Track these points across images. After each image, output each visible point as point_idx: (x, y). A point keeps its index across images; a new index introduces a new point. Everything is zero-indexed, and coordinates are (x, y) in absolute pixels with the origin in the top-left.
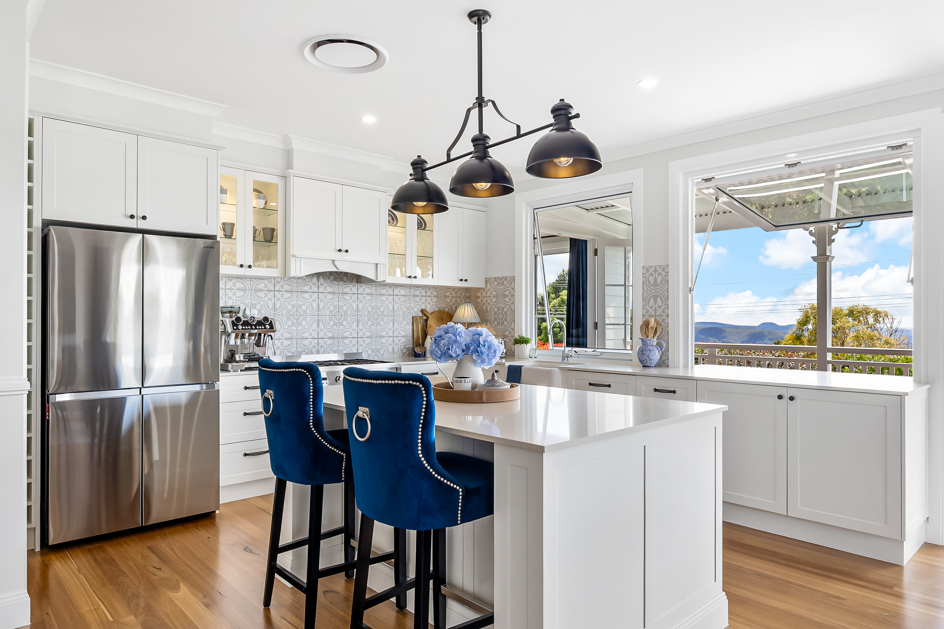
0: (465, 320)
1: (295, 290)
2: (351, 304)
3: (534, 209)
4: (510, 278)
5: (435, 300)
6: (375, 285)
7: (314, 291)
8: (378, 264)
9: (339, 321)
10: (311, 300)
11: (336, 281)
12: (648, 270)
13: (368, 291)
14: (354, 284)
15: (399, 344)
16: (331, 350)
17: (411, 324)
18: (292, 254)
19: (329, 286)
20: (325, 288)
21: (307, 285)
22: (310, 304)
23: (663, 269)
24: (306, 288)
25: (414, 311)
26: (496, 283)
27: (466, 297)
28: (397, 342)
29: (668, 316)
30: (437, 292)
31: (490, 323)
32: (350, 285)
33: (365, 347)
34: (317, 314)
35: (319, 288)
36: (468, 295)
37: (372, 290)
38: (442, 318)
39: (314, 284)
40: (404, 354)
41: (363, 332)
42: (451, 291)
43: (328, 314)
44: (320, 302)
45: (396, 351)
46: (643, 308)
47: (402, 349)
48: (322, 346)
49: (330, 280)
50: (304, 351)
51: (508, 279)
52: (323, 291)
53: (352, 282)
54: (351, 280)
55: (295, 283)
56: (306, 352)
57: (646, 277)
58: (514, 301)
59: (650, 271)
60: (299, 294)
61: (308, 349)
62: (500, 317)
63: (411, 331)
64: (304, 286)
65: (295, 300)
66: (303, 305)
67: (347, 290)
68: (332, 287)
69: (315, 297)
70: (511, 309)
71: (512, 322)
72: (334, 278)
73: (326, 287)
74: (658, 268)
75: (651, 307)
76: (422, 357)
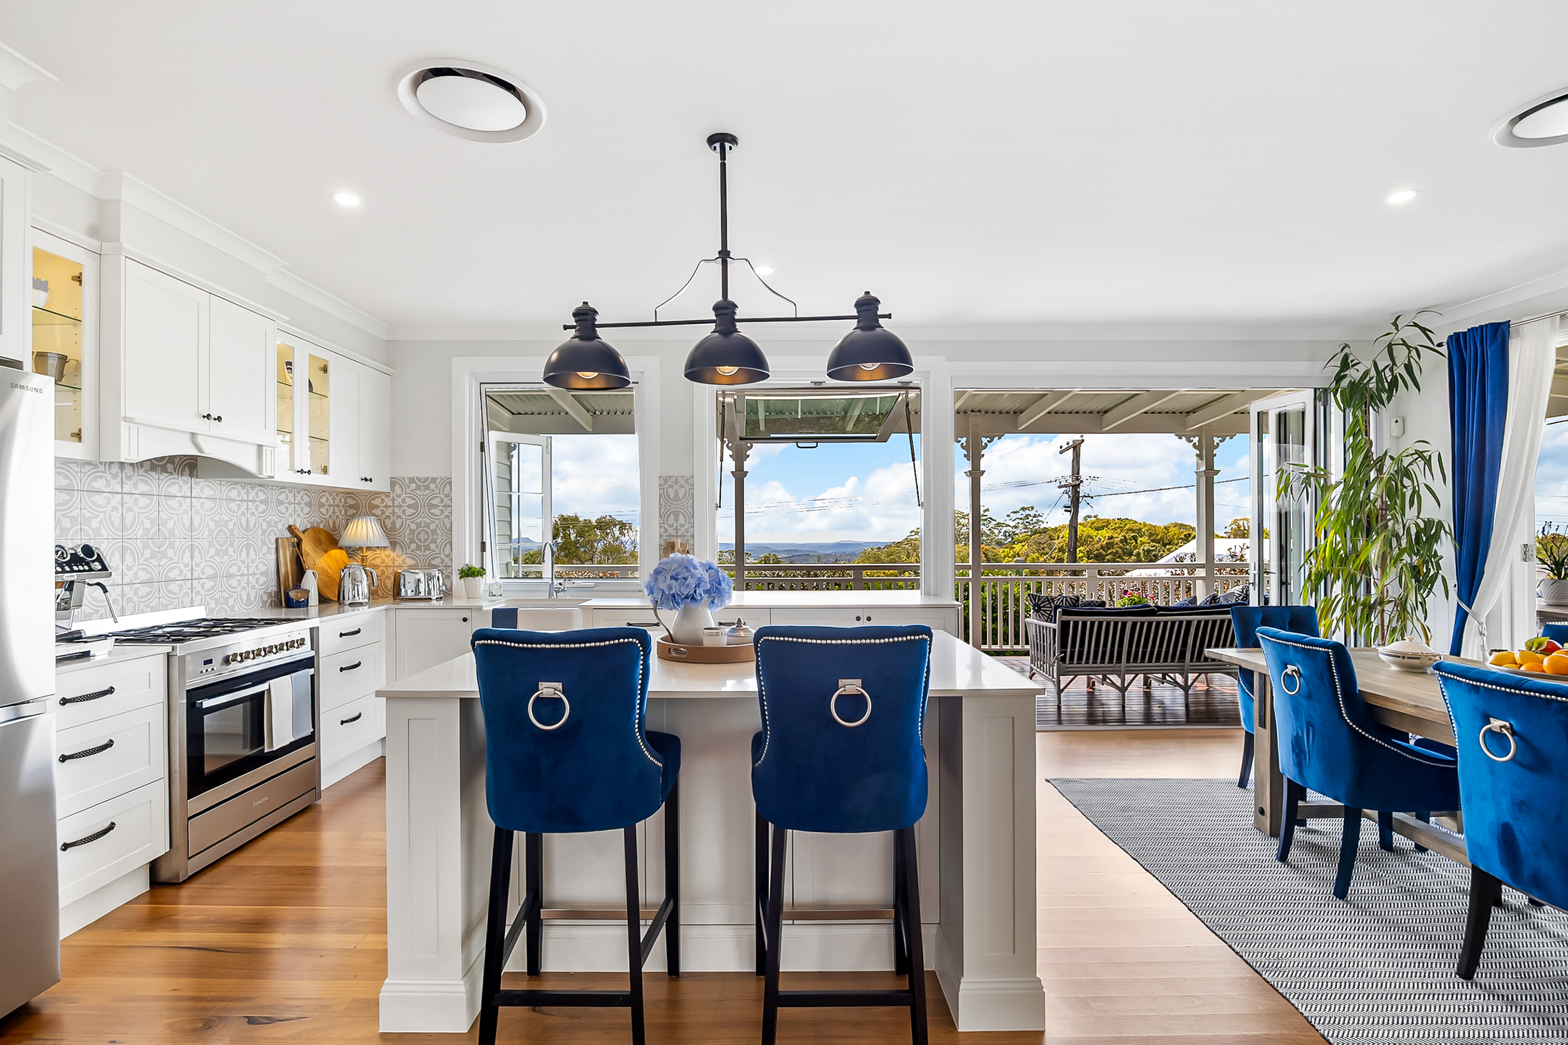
0: (370, 542)
1: (78, 488)
2: (181, 516)
3: (481, 383)
4: (442, 480)
5: (307, 509)
6: (219, 483)
7: (115, 490)
8: (262, 446)
9: (160, 550)
10: (109, 508)
11: (155, 472)
12: (666, 481)
13: (208, 492)
14: (185, 478)
15: (257, 587)
16: (147, 606)
17: (273, 551)
18: (123, 415)
19: (142, 481)
20: (135, 485)
21: (101, 477)
22: (107, 516)
23: (687, 481)
24: (99, 484)
25: (278, 529)
26: (413, 486)
27: (348, 507)
28: (254, 583)
29: (693, 536)
30: (309, 497)
31: (401, 546)
32: (178, 479)
33: (205, 595)
34: (119, 536)
35: (124, 485)
36: (351, 502)
37: (214, 491)
38: (320, 540)
39: (115, 476)
40: (264, 603)
41: (200, 568)
42: (327, 495)
43: (141, 536)
44: (127, 513)
45: (252, 600)
46: (660, 527)
47: (262, 595)
48: (130, 600)
49: (143, 469)
50: (97, 612)
51: (438, 481)
52: (131, 490)
53: (182, 475)
54: (180, 470)
55: (76, 473)
56: (100, 613)
57: (664, 489)
58: (449, 514)
59: (669, 483)
60: (86, 495)
61: (104, 608)
62: (422, 538)
63: (273, 563)
64: (95, 479)
65: (76, 508)
66: (93, 518)
67: (174, 490)
68: (147, 483)
69: (117, 503)
70: (445, 526)
71: (446, 545)
72: (151, 466)
73: (137, 482)
74: (680, 479)
75: (671, 526)
76: (304, 607)
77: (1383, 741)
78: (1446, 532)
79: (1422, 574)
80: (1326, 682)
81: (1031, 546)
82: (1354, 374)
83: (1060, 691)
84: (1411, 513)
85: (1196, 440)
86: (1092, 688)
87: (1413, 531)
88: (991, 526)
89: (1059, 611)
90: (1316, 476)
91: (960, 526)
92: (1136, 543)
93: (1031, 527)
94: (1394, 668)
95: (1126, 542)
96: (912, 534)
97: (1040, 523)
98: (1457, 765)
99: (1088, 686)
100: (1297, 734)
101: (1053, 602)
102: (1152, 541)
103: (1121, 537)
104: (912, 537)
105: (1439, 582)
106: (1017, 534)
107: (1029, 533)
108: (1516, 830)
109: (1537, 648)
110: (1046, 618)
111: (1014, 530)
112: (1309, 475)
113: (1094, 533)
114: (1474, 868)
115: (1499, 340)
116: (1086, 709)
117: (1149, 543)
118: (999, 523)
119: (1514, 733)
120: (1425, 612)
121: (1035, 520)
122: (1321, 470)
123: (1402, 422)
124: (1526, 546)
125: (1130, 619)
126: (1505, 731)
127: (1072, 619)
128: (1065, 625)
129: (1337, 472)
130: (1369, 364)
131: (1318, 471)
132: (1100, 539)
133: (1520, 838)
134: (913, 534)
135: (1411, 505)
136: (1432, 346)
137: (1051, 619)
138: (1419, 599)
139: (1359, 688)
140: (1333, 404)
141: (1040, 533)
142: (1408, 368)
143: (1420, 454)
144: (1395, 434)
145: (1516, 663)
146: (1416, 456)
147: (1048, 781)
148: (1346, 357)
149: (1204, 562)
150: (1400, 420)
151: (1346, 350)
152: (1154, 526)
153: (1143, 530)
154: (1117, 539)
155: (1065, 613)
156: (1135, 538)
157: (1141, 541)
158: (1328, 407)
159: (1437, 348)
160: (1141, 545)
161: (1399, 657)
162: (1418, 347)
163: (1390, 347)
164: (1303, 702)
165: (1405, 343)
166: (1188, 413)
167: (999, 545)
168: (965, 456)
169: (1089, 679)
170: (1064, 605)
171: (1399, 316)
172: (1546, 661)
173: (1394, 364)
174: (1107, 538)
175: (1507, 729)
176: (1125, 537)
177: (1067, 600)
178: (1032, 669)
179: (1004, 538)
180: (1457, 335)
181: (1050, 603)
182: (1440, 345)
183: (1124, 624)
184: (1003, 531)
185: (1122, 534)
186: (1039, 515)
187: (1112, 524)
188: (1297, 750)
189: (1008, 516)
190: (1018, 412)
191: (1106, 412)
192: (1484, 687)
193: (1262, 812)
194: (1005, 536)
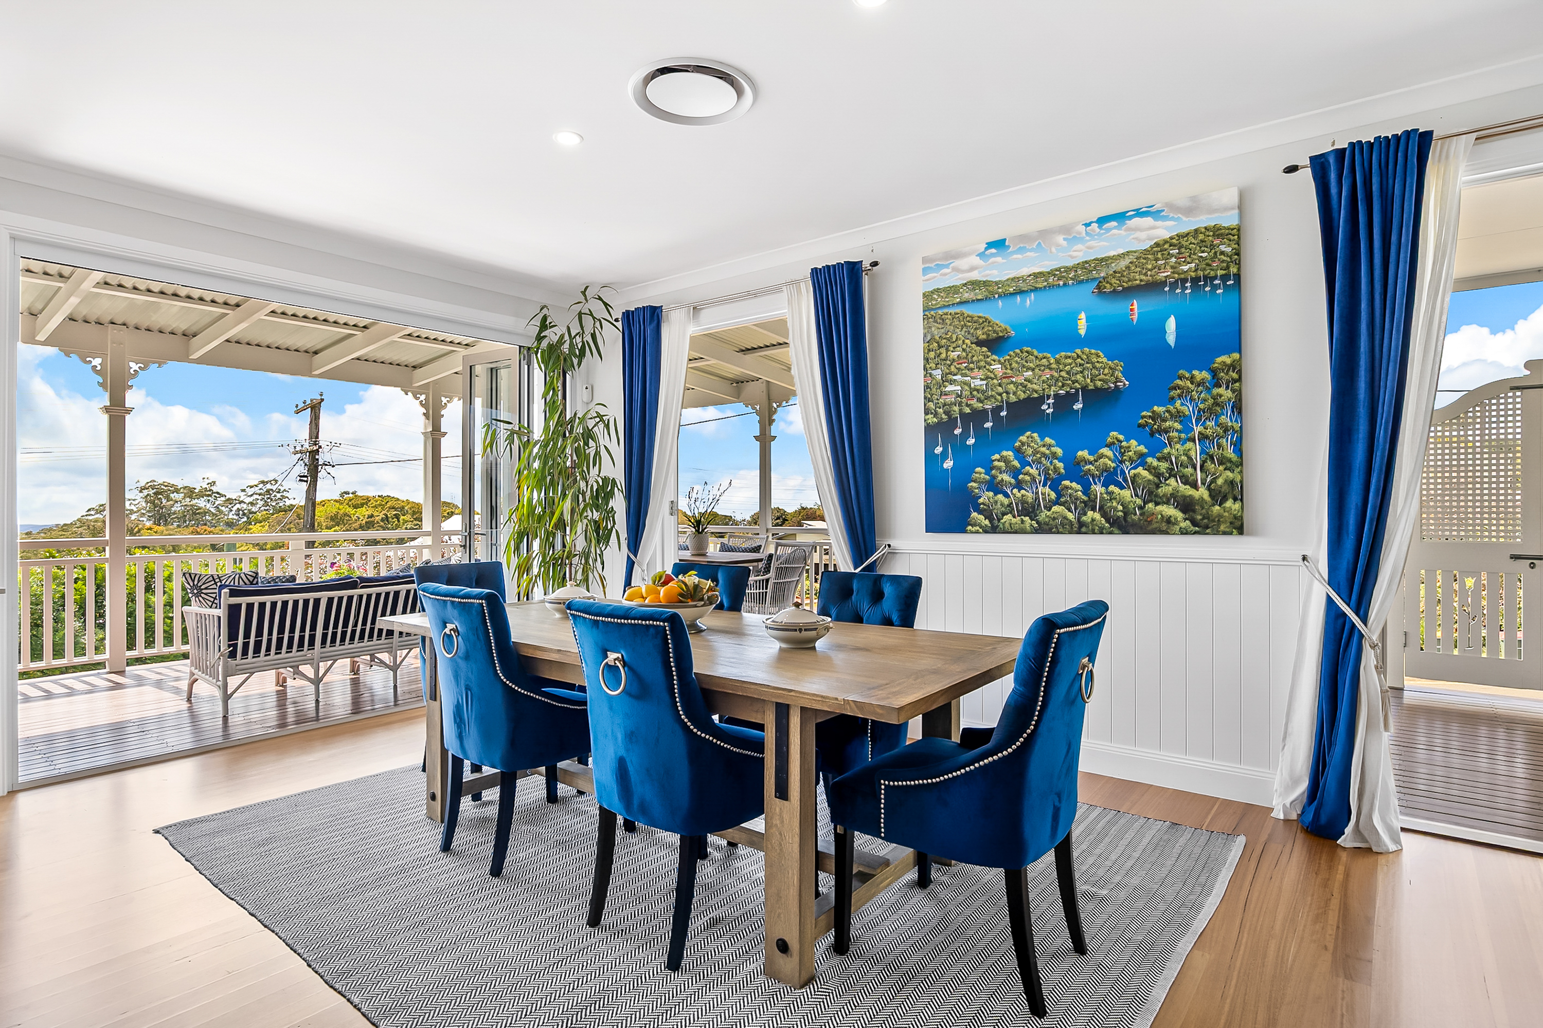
77: (534, 693)
78: (618, 489)
79: (602, 528)
80: (481, 638)
81: (273, 526)
82: (552, 336)
83: (227, 697)
84: (594, 471)
85: (423, 397)
86: (282, 686)
87: (595, 488)
88: (217, 503)
89: (225, 593)
90: (519, 433)
91: (171, 502)
92: (399, 521)
93: (274, 504)
94: (558, 616)
95: (388, 521)
96: (90, 513)
97: (286, 500)
98: (586, 706)
99: (277, 684)
100: (458, 701)
101: (221, 581)
102: (415, 519)
103: (381, 515)
104: (90, 518)
105: (614, 535)
106: (255, 513)
107: (271, 512)
108: (628, 760)
109: (659, 581)
110: (210, 604)
111: (250, 508)
112: (513, 432)
113: (351, 511)
114: (601, 808)
115: (656, 322)
116: (275, 712)
117: (412, 521)
118: (229, 499)
119: (625, 664)
120: (603, 563)
121: (279, 495)
122: (525, 428)
123: (591, 389)
124: (672, 502)
125: (324, 596)
126: (618, 664)
127: (244, 601)
128: (234, 611)
129: (538, 432)
130: (565, 330)
131: (522, 429)
132: (359, 518)
133: (631, 769)
134: (92, 513)
135: (594, 465)
136: (611, 320)
137: (215, 604)
138: (598, 552)
139: (512, 640)
140: (536, 365)
141: (285, 511)
142: (593, 336)
143: (599, 416)
144: (585, 400)
145: (643, 597)
146: (597, 419)
147: (157, 832)
148: (545, 318)
149: (430, 529)
150: (590, 388)
151: (545, 311)
152: (417, 504)
153: (406, 508)
154: (377, 518)
155: (234, 593)
156: (397, 517)
157: (403, 520)
158: (531, 367)
159: (614, 323)
160: (404, 524)
161: (560, 603)
162: (602, 320)
163: (580, 314)
164: (462, 664)
165: (591, 315)
166: (414, 367)
167: (230, 526)
168: (100, 384)
169: (278, 675)
170: (236, 584)
171: (587, 287)
172: (663, 590)
173: (583, 332)
174: (366, 516)
175: (620, 661)
176: (386, 515)
177: (240, 577)
178: (192, 674)
179: (236, 517)
180: (628, 311)
181: (216, 583)
182: (617, 320)
183: (317, 602)
184: (235, 508)
185: (383, 512)
186: (285, 490)
187: (372, 501)
188: (458, 720)
189: (243, 491)
190: (188, 335)
191: (316, 353)
192: (602, 621)
193: (433, 797)
194: (238, 515)
